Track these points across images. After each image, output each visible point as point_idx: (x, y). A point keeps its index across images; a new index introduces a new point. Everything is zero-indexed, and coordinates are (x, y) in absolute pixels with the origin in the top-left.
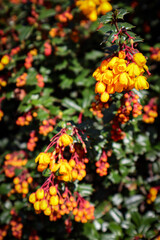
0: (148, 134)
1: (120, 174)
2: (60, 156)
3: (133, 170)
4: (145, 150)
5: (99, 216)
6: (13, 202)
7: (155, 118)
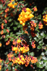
0: (43, 32)
1: (40, 46)
2: (19, 46)
3: (43, 44)
4: (44, 37)
5: (40, 60)
6: (14, 67)
7: (43, 27)
